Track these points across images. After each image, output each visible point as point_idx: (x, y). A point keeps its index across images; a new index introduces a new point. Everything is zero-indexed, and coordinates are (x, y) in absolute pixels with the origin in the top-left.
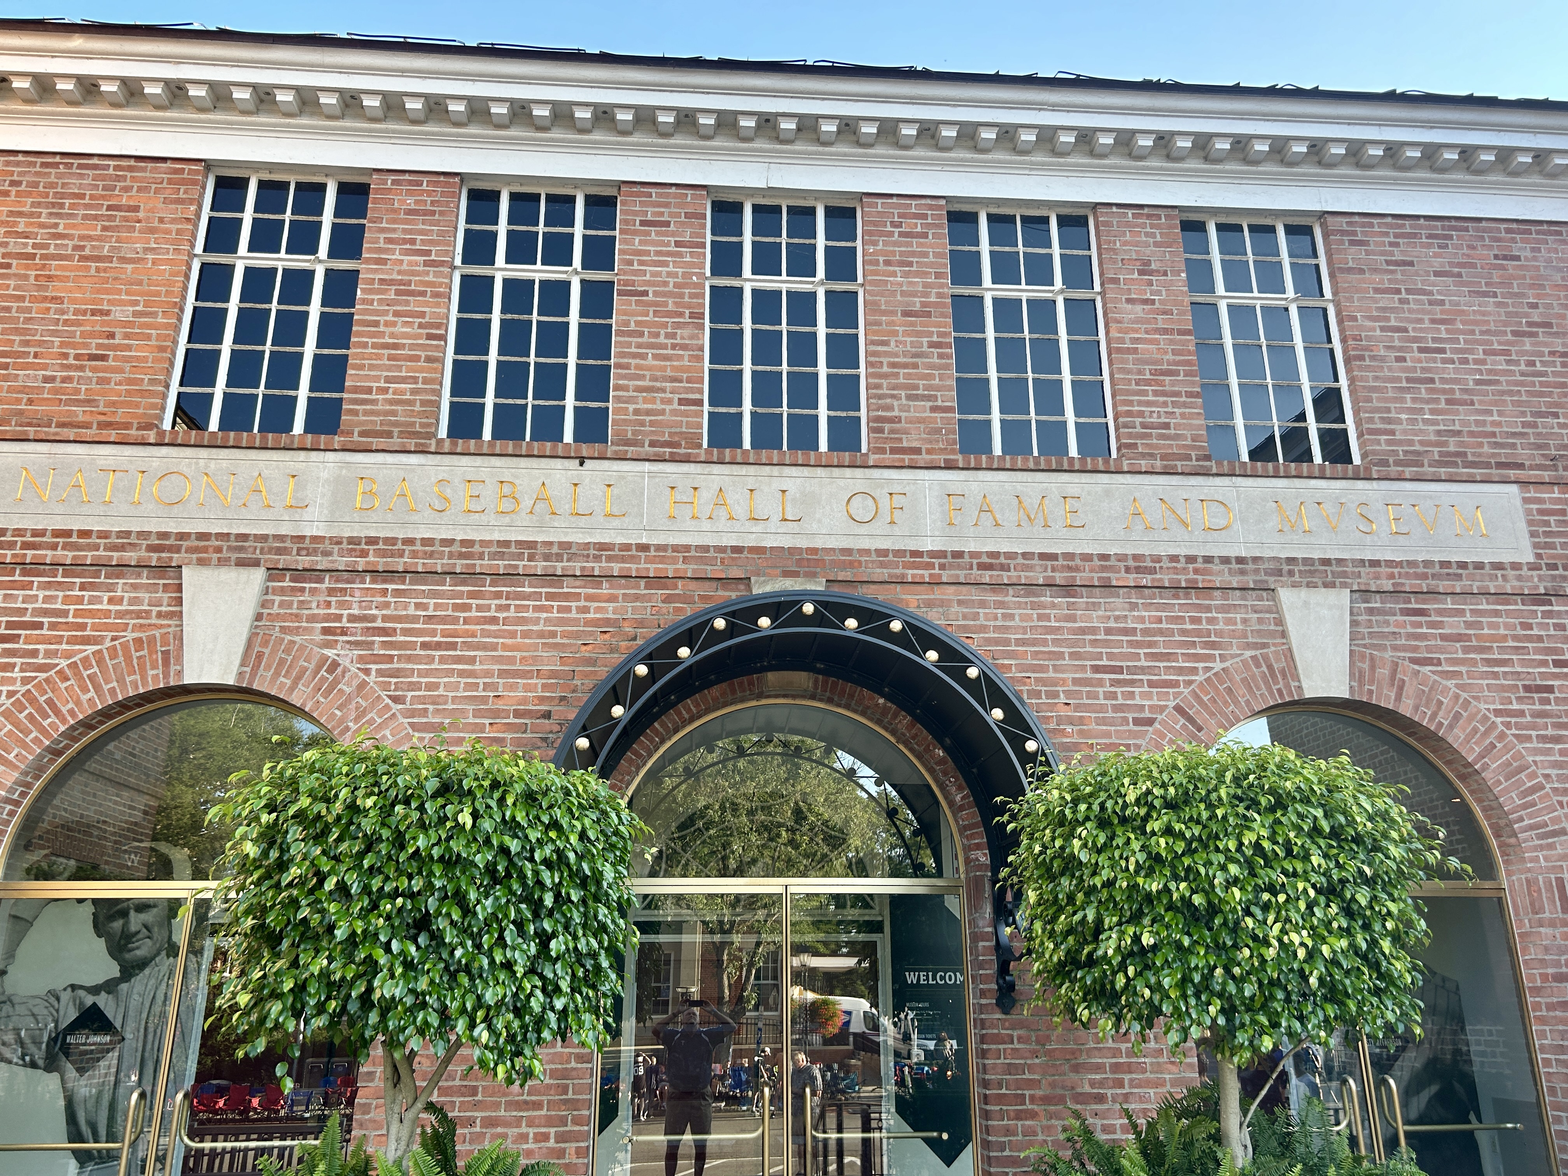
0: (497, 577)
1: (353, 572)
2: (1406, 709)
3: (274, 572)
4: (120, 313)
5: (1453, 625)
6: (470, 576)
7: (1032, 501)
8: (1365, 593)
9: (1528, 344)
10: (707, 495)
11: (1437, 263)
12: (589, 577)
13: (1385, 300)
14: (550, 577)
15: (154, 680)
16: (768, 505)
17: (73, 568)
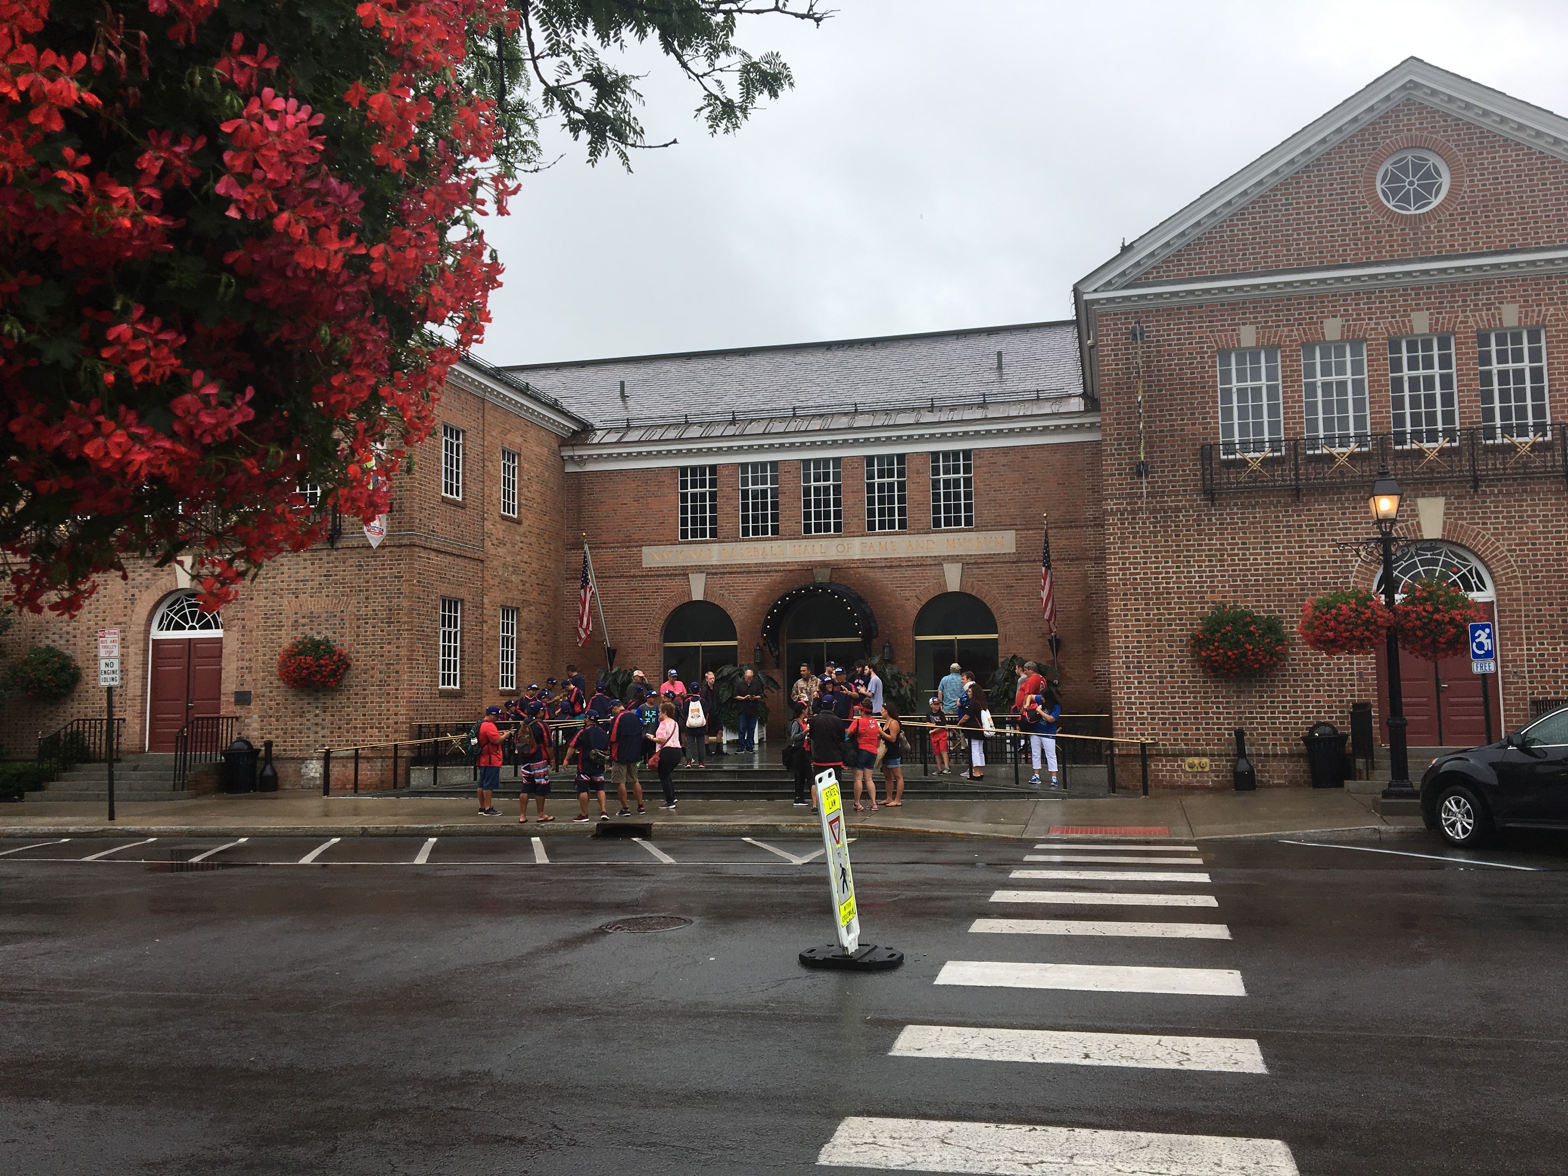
0: (756, 572)
1: (724, 573)
2: (973, 594)
3: (708, 574)
4: (666, 511)
5: (990, 571)
6: (749, 572)
7: (883, 544)
8: (968, 564)
9: (1026, 486)
10: (803, 547)
11: (1004, 462)
12: (776, 571)
13: (987, 476)
14: (767, 572)
15: (687, 600)
16: (817, 549)
17: (667, 575)
